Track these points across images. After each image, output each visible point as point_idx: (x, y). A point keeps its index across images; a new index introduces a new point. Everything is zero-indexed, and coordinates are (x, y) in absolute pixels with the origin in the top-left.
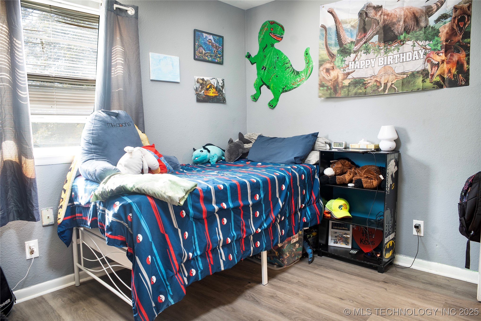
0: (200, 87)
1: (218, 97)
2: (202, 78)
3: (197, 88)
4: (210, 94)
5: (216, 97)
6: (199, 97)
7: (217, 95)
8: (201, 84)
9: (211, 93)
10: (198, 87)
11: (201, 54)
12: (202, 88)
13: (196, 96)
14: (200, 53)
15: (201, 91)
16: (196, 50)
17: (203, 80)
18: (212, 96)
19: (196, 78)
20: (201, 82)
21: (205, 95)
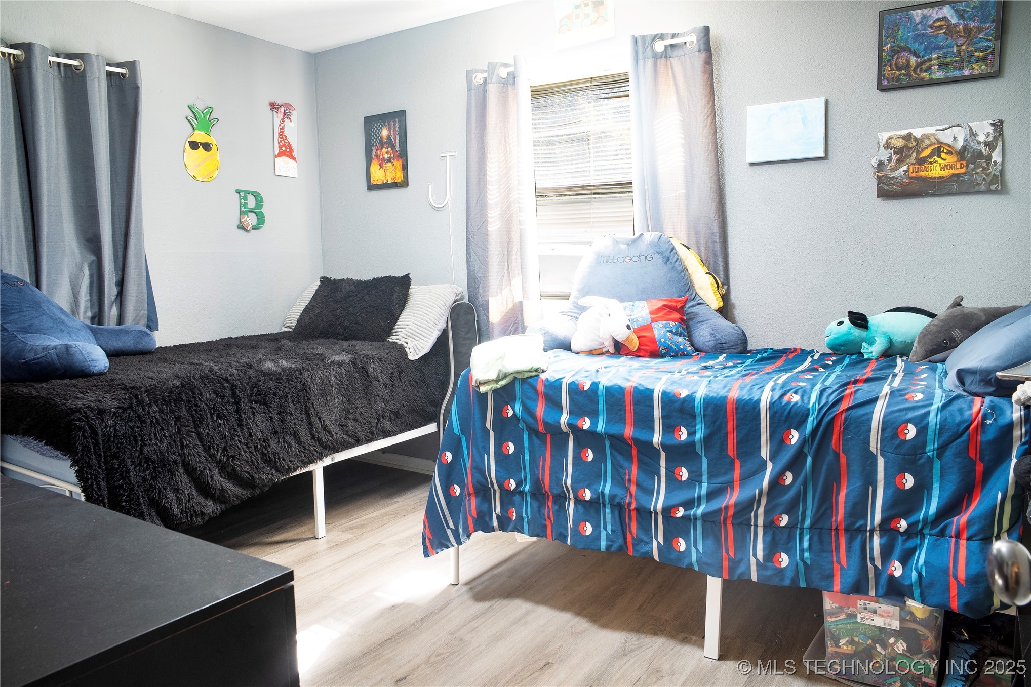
0: (894, 158)
1: (966, 178)
2: (904, 132)
3: (881, 164)
4: (930, 173)
5: (955, 179)
6: (888, 185)
7: (963, 170)
8: (899, 151)
9: (935, 169)
10: (885, 159)
11: (904, 69)
12: (899, 161)
13: (876, 182)
14: (899, 69)
15: (895, 169)
16: (885, 66)
17: (910, 135)
18: (940, 178)
19: (884, 136)
20: (899, 143)
21: (911, 178)
